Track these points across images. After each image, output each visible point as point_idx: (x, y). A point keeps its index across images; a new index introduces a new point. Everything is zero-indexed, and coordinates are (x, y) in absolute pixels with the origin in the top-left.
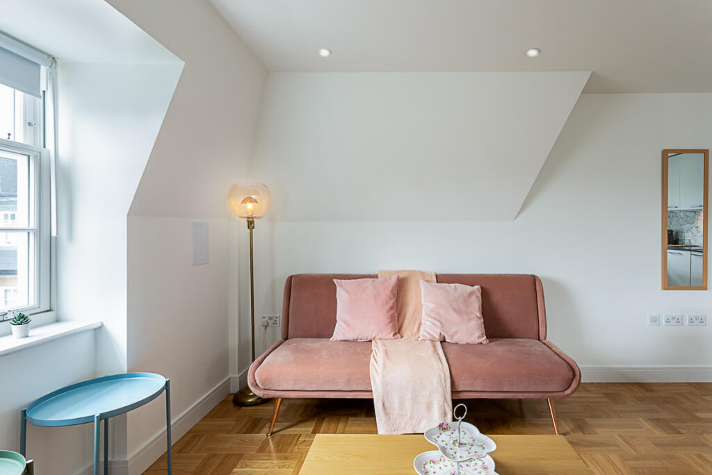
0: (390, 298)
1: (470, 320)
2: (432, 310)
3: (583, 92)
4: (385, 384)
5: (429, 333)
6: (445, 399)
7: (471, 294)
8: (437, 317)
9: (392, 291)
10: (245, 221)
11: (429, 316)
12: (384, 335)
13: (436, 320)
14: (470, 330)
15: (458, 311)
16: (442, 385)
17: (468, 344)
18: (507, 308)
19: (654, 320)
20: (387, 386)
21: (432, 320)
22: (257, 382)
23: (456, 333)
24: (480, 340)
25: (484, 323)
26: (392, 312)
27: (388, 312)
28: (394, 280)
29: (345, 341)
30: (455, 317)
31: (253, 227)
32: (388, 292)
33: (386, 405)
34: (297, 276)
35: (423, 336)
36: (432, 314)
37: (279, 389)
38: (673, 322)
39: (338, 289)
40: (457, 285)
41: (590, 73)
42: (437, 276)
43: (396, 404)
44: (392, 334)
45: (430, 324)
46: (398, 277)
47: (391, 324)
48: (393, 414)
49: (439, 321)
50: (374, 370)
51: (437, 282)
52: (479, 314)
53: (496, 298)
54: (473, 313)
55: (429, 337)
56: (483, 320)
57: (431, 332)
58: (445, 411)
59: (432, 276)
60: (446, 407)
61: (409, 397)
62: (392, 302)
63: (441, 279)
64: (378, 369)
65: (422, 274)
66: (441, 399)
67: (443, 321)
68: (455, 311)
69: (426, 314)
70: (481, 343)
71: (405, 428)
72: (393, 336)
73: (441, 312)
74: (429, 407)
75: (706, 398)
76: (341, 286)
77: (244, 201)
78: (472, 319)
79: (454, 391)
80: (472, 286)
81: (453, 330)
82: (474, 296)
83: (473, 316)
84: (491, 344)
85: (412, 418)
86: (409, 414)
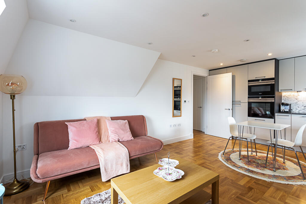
1: (127, 132)
2: (113, 131)
3: (158, 58)
4: (105, 160)
5: (114, 139)
6: (128, 160)
7: (126, 123)
11: (113, 133)
12: (95, 143)
13: (116, 134)
14: (128, 136)
15: (123, 130)
17: (127, 141)
18: (136, 127)
19: (171, 126)
20: (106, 161)
21: (114, 134)
22: (39, 176)
23: (123, 137)
24: (131, 139)
25: (131, 133)
26: (97, 133)
28: (96, 120)
30: (122, 132)
31: (14, 99)
32: (95, 125)
33: (106, 168)
34: (41, 123)
35: (111, 140)
36: (114, 132)
37: (52, 176)
38: (175, 126)
39: (69, 126)
40: (120, 120)
41: (160, 53)
42: (111, 118)
43: (110, 167)
44: (99, 142)
45: (114, 136)
46: (97, 119)
47: (98, 138)
48: (109, 171)
49: (117, 134)
50: (99, 156)
51: (112, 120)
52: (129, 130)
53: (132, 124)
55: (114, 140)
56: (130, 132)
57: (114, 138)
59: (109, 118)
61: (114, 163)
62: (97, 129)
63: (113, 119)
64: (101, 155)
65: (105, 118)
66: (126, 160)
67: (119, 134)
69: (111, 132)
70: (132, 140)
71: (113, 175)
73: (117, 130)
74: (122, 165)
75: (183, 145)
76: (70, 125)
79: (130, 157)
84: (135, 139)
85: (115, 170)
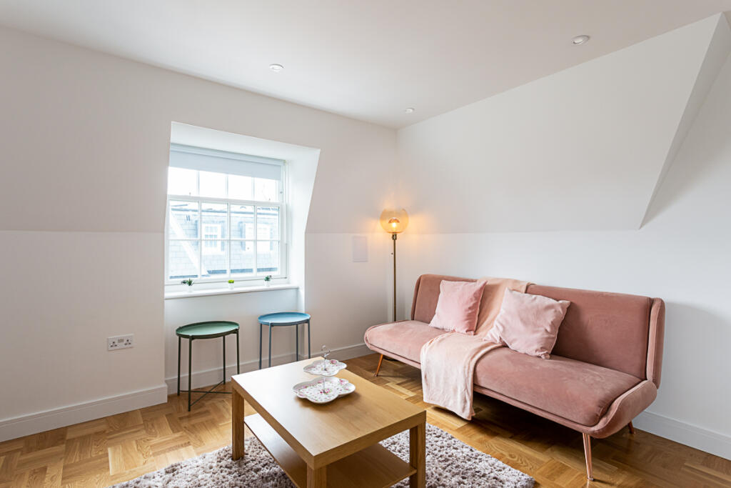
0: (471, 299)
1: (534, 332)
6: (466, 388)
7: (549, 307)
8: (504, 323)
9: (475, 294)
10: (391, 235)
14: (530, 341)
15: (525, 322)
16: (465, 375)
17: (525, 354)
23: (515, 340)
24: (538, 354)
26: (470, 312)
27: (466, 311)
29: (437, 328)
30: (520, 326)
31: (396, 239)
32: (471, 294)
33: (428, 378)
34: (424, 276)
39: (441, 288)
40: (539, 297)
42: (528, 285)
43: (434, 380)
44: (466, 329)
45: (495, 327)
46: (485, 283)
47: (467, 321)
48: (430, 386)
49: (503, 326)
50: (424, 348)
51: (525, 292)
54: (542, 326)
57: (494, 335)
58: (465, 398)
59: (523, 285)
60: (467, 396)
61: (442, 377)
63: (529, 289)
65: (515, 283)
66: (463, 388)
67: (507, 327)
68: (522, 320)
69: (497, 318)
70: (539, 357)
72: (467, 331)
73: (509, 319)
74: (455, 391)
77: (390, 222)
78: (537, 332)
79: (475, 384)
80: (558, 301)
81: (513, 337)
82: (553, 310)
83: (542, 329)
84: (549, 360)
86: (442, 391)
